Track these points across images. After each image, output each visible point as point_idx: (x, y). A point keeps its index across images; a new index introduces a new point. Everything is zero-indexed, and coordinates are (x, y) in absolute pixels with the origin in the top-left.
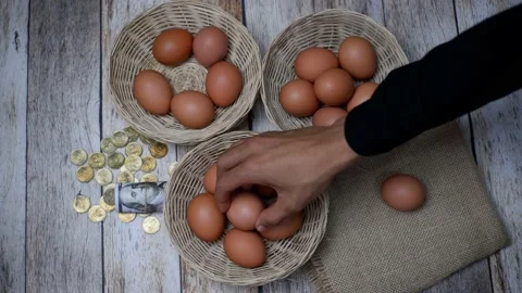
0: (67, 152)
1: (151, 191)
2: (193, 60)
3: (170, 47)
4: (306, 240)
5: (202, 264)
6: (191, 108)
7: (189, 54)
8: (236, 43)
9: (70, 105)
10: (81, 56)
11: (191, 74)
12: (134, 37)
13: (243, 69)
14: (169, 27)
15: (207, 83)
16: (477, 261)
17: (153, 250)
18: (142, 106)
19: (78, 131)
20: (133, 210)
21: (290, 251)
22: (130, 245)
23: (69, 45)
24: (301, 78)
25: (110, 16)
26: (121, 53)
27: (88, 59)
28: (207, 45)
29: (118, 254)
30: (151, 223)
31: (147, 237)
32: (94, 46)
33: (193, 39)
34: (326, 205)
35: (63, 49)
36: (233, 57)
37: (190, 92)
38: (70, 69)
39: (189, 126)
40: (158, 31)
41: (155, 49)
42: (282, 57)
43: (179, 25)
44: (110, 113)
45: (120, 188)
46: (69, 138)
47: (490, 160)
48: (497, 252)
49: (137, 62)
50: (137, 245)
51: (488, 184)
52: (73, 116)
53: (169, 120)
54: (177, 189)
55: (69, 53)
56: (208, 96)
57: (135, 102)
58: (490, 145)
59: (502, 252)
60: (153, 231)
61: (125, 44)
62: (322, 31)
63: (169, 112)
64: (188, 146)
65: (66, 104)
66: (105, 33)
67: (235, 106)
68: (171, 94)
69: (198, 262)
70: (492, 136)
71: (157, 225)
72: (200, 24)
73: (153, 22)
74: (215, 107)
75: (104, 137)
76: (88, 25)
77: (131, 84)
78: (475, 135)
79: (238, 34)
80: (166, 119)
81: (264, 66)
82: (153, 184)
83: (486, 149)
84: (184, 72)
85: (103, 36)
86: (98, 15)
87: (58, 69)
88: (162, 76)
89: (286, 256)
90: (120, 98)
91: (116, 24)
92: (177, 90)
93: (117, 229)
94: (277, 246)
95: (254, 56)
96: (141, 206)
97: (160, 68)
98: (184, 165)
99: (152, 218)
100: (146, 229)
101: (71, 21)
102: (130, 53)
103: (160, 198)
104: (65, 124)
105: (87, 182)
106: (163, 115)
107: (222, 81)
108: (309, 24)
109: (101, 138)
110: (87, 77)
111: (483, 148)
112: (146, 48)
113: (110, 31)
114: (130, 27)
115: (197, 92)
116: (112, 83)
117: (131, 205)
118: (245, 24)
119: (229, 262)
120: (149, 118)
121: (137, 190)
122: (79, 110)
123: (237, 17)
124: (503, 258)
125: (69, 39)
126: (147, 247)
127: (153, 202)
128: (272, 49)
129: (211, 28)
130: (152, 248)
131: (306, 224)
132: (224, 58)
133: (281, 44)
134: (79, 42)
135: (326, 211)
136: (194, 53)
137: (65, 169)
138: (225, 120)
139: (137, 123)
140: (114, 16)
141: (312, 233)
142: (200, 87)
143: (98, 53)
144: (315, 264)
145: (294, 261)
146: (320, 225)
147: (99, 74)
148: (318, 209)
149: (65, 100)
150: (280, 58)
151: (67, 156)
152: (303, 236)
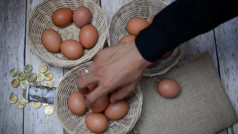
0: (7, 71)
2: (73, 24)
3: (61, 17)
4: (131, 119)
5: (74, 132)
6: (72, 49)
7: (71, 21)
8: (95, 16)
9: (9, 47)
10: (16, 22)
11: (72, 31)
12: (42, 12)
13: (98, 29)
14: (61, 7)
15: (80, 36)
16: (222, 131)
17: (50, 124)
18: (46, 48)
19: (12, 61)
20: (35, 100)
21: (122, 125)
22: (38, 121)
23: (10, 16)
25: (31, 2)
26: (35, 20)
27: (19, 23)
28: (80, 16)
29: (31, 126)
30: (49, 109)
31: (47, 117)
32: (23, 17)
33: (73, 13)
34: (141, 99)
35: (6, 18)
36: (94, 23)
37: (71, 40)
38: (9, 29)
39: (69, 59)
40: (55, 9)
41: (53, 18)
43: (66, 6)
44: (29, 51)
46: (8, 64)
47: (228, 78)
48: (232, 126)
49: (44, 25)
50: (41, 121)
51: (227, 90)
52: (10, 53)
53: (60, 56)
54: (62, 91)
55: (10, 21)
56: (80, 43)
57: (42, 46)
58: (228, 71)
59: (234, 126)
60: (50, 114)
61: (37, 15)
62: (140, 10)
63: (59, 51)
66: (28, 10)
67: (94, 48)
68: (61, 41)
69: (72, 130)
70: (229, 65)
71: (52, 110)
72: (77, 6)
73: (52, 4)
74: (84, 48)
75: (26, 64)
76: (20, 6)
77: (40, 36)
78: (220, 65)
79: (96, 10)
80: (58, 55)
81: (109, 26)
82: (47, 88)
83: (226, 73)
84: (69, 31)
85: (27, 12)
86: (25, 1)
87: (3, 29)
88: (57, 33)
89: (119, 127)
90: (34, 43)
91: (33, 6)
92: (64, 39)
93: (31, 112)
94: (115, 123)
95: (104, 22)
96: (39, 97)
97: (56, 29)
98: (66, 79)
99: (49, 107)
100: (46, 113)
101: (11, 4)
102: (40, 19)
104: (6, 57)
105: (17, 87)
106: (57, 53)
107: (88, 34)
108: (133, 5)
109: (24, 65)
110: (18, 33)
111: (224, 72)
112: (48, 18)
113: (31, 9)
115: (75, 41)
116: (29, 35)
118: (100, 6)
119: (89, 130)
120: (49, 54)
122: (13, 50)
123: (97, 3)
124: (235, 129)
125: (10, 13)
126: (46, 122)
127: (46, 96)
128: (113, 18)
129: (82, 7)
130: (49, 123)
131: (131, 111)
132: (89, 23)
133: (119, 15)
134: (15, 15)
135: (141, 104)
136: (74, 20)
137: (5, 80)
138: (89, 55)
139: (43, 56)
140: (33, 1)
141: (134, 115)
142: (76, 38)
143: (25, 21)
144: (136, 132)
145: (124, 130)
146: (138, 111)
147: (24, 32)
148: (137, 103)
149: (6, 45)
150: (118, 24)
151: (6, 74)
152: (129, 116)
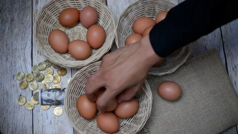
0: (14, 73)
1: (58, 93)
2: (80, 24)
3: (68, 17)
4: (140, 118)
5: (85, 132)
6: (79, 49)
7: (78, 21)
8: (102, 16)
9: (16, 49)
10: (22, 23)
11: (80, 31)
12: (49, 12)
13: (106, 29)
14: (67, 7)
15: (87, 36)
17: (59, 123)
18: (53, 49)
19: (20, 62)
20: (49, 103)
21: (132, 124)
23: (16, 18)
24: (136, 33)
25: (37, 3)
26: (42, 21)
27: (25, 24)
28: (87, 16)
29: (41, 127)
30: (58, 110)
31: (57, 117)
32: (29, 18)
33: (79, 13)
34: (150, 98)
35: (12, 20)
36: (101, 22)
37: (78, 40)
38: (16, 30)
39: (78, 59)
40: (61, 10)
41: (60, 18)
43: (72, 6)
44: (36, 53)
45: (42, 91)
46: (15, 66)
47: (236, 75)
49: (51, 26)
50: (51, 122)
51: (235, 87)
52: (18, 54)
53: (68, 56)
54: (72, 92)
55: (15, 22)
56: (88, 43)
57: (50, 47)
58: (235, 67)
60: (59, 115)
61: (44, 16)
62: (147, 9)
63: (67, 52)
64: (77, 69)
65: (14, 48)
66: (34, 11)
67: (100, 49)
68: (69, 42)
69: (83, 130)
70: (236, 62)
71: (61, 111)
72: (83, 6)
73: (58, 5)
74: (92, 48)
75: (34, 65)
76: (26, 8)
77: (47, 37)
78: (228, 62)
79: (103, 10)
80: (66, 55)
81: (117, 26)
82: (59, 90)
83: (233, 69)
84: (75, 31)
85: (33, 13)
86: (31, 2)
87: (10, 30)
88: (64, 33)
89: (130, 127)
90: (41, 44)
91: (39, 7)
92: (71, 40)
93: (40, 114)
94: (125, 122)
95: (112, 22)
96: (53, 101)
97: (62, 29)
98: (75, 79)
99: (58, 107)
100: (55, 113)
101: (17, 6)
102: (47, 20)
103: (62, 97)
104: (13, 59)
105: (25, 89)
106: (64, 53)
107: (95, 34)
109: (32, 66)
110: (25, 34)
111: (232, 69)
112: (55, 18)
113: (37, 11)
114: (46, 7)
115: (82, 41)
116: (37, 36)
117: (48, 101)
119: (99, 130)
120: (57, 55)
121: (51, 93)
122: (20, 51)
123: (103, 2)
125: (16, 15)
126: (56, 123)
127: (59, 99)
128: (121, 18)
129: (89, 7)
131: (140, 110)
132: (96, 23)
133: (126, 15)
134: (21, 16)
135: (151, 102)
136: (81, 20)
137: (13, 82)
138: (97, 55)
139: (51, 57)
140: (39, 3)
141: (144, 114)
142: (84, 38)
143: (31, 22)
144: (146, 131)
145: (134, 129)
146: (148, 110)
147: (31, 33)
148: (146, 102)
149: (13, 47)
150: (126, 23)
151: (14, 75)
152: (139, 116)
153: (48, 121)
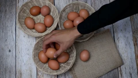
2: (41, 14)
3: (34, 11)
4: (70, 63)
5: (42, 69)
6: (40, 27)
7: (39, 13)
8: (52, 10)
9: (8, 26)
10: (11, 13)
11: (40, 18)
12: (25, 8)
13: (54, 17)
14: (34, 5)
15: (44, 21)
16: (115, 69)
18: (27, 27)
19: (9, 33)
21: (66, 66)
23: (7, 10)
24: (69, 20)
25: (19, 2)
26: (21, 12)
27: (12, 13)
28: (44, 10)
29: (20, 66)
32: (14, 10)
33: (41, 9)
34: (75, 53)
35: (6, 11)
36: (51, 14)
37: (40, 23)
38: (8, 16)
39: (39, 32)
40: (31, 7)
41: (30, 11)
42: (64, 14)
43: (37, 5)
44: (18, 28)
46: (7, 35)
47: (119, 42)
48: (120, 67)
49: (26, 15)
50: (25, 64)
51: (118, 49)
52: (8, 29)
53: (34, 31)
54: (36, 49)
55: (8, 12)
56: (45, 24)
57: (25, 25)
58: (119, 38)
59: (121, 67)
61: (22, 10)
62: (75, 7)
63: (34, 28)
64: (39, 37)
66: (17, 7)
67: (51, 27)
68: (35, 23)
70: (119, 36)
72: (43, 5)
73: (30, 4)
74: (46, 27)
76: (13, 5)
77: (24, 21)
78: (115, 36)
79: (53, 8)
80: (33, 30)
81: (59, 16)
84: (38, 18)
85: (17, 8)
86: (15, 2)
87: (4, 16)
88: (32, 18)
89: (65, 67)
90: (21, 24)
91: (20, 5)
92: (36, 22)
93: (20, 60)
94: (62, 65)
95: (57, 14)
97: (32, 16)
98: (38, 43)
101: (8, 4)
102: (24, 12)
104: (6, 31)
106: (32, 29)
107: (48, 20)
108: (71, 5)
110: (12, 18)
111: (117, 39)
112: (28, 11)
113: (18, 6)
114: (24, 5)
115: (42, 23)
116: (19, 20)
118: (54, 5)
119: (49, 68)
120: (29, 30)
122: (10, 28)
123: (52, 3)
124: (122, 68)
125: (7, 8)
126: (27, 64)
128: (61, 12)
129: (46, 6)
130: (29, 65)
131: (70, 59)
132: (49, 14)
133: (64, 10)
134: (10, 9)
135: (75, 55)
136: (41, 12)
137: (6, 43)
138: (49, 31)
139: (25, 31)
140: (20, 2)
141: (72, 61)
142: (42, 22)
143: (15, 12)
144: (72, 69)
145: (67, 68)
146: (74, 59)
147: (15, 18)
148: (73, 55)
149: (6, 24)
151: (6, 40)
152: (69, 62)
153: (23, 64)
